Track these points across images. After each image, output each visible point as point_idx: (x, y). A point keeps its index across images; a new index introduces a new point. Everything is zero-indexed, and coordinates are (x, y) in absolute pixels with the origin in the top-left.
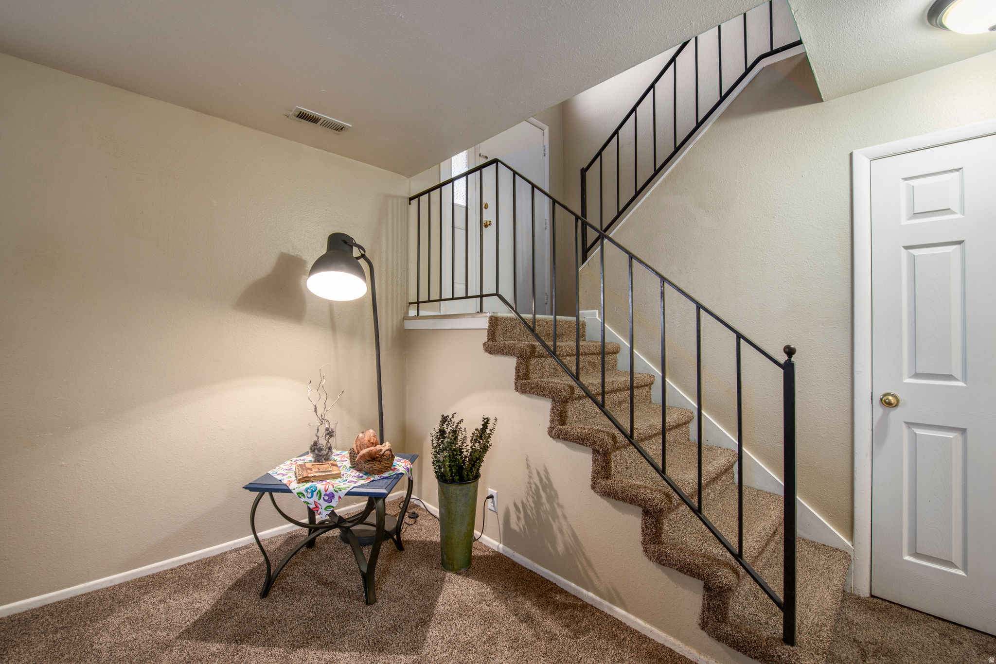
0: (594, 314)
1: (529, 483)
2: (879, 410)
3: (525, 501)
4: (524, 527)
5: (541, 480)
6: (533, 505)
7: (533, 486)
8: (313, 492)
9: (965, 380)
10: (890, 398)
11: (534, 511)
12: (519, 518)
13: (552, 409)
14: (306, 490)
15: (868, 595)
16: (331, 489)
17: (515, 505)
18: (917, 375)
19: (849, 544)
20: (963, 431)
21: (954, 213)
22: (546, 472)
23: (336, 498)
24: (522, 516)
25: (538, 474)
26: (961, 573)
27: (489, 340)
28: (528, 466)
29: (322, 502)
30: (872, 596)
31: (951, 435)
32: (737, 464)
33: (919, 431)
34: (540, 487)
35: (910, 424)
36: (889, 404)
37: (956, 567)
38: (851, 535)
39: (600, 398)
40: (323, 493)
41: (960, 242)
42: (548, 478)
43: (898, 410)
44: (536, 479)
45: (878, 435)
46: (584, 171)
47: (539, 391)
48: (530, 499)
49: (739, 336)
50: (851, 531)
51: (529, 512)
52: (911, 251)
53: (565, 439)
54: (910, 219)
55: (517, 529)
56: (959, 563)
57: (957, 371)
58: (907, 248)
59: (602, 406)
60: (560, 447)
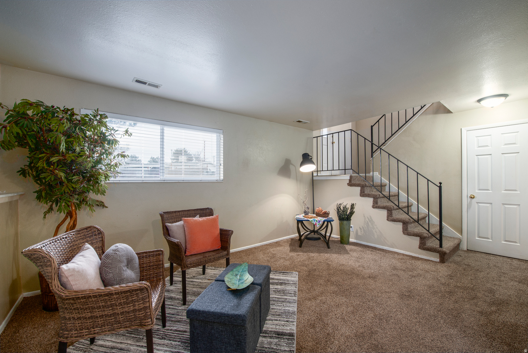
0: (377, 174)
1: (365, 221)
2: (469, 199)
3: (363, 226)
4: (363, 234)
5: (369, 219)
6: (366, 227)
7: (366, 222)
8: (315, 220)
9: (492, 191)
10: (472, 196)
11: (367, 228)
12: (361, 231)
13: (373, 201)
14: (313, 220)
15: (466, 250)
16: (319, 220)
17: (360, 228)
18: (480, 190)
19: (461, 236)
20: (491, 203)
21: (489, 147)
22: (370, 217)
23: (321, 222)
24: (362, 230)
25: (368, 218)
26: (491, 240)
27: (349, 182)
28: (364, 216)
29: (317, 223)
30: (467, 250)
31: (488, 205)
32: (428, 216)
33: (480, 204)
34: (368, 221)
35: (477, 203)
36: (471, 197)
37: (490, 239)
38: (462, 234)
39: (389, 198)
40: (317, 221)
41: (491, 155)
42: (371, 219)
43: (474, 199)
44: (367, 220)
45: (469, 206)
46: (372, 127)
47: (369, 196)
48: (365, 225)
49: (428, 180)
50: (461, 233)
51: (365, 229)
52: (478, 156)
53: (379, 208)
54: (478, 148)
55: (361, 235)
56: (490, 238)
57: (490, 188)
58: (477, 155)
59: (389, 199)
60: (376, 210)
